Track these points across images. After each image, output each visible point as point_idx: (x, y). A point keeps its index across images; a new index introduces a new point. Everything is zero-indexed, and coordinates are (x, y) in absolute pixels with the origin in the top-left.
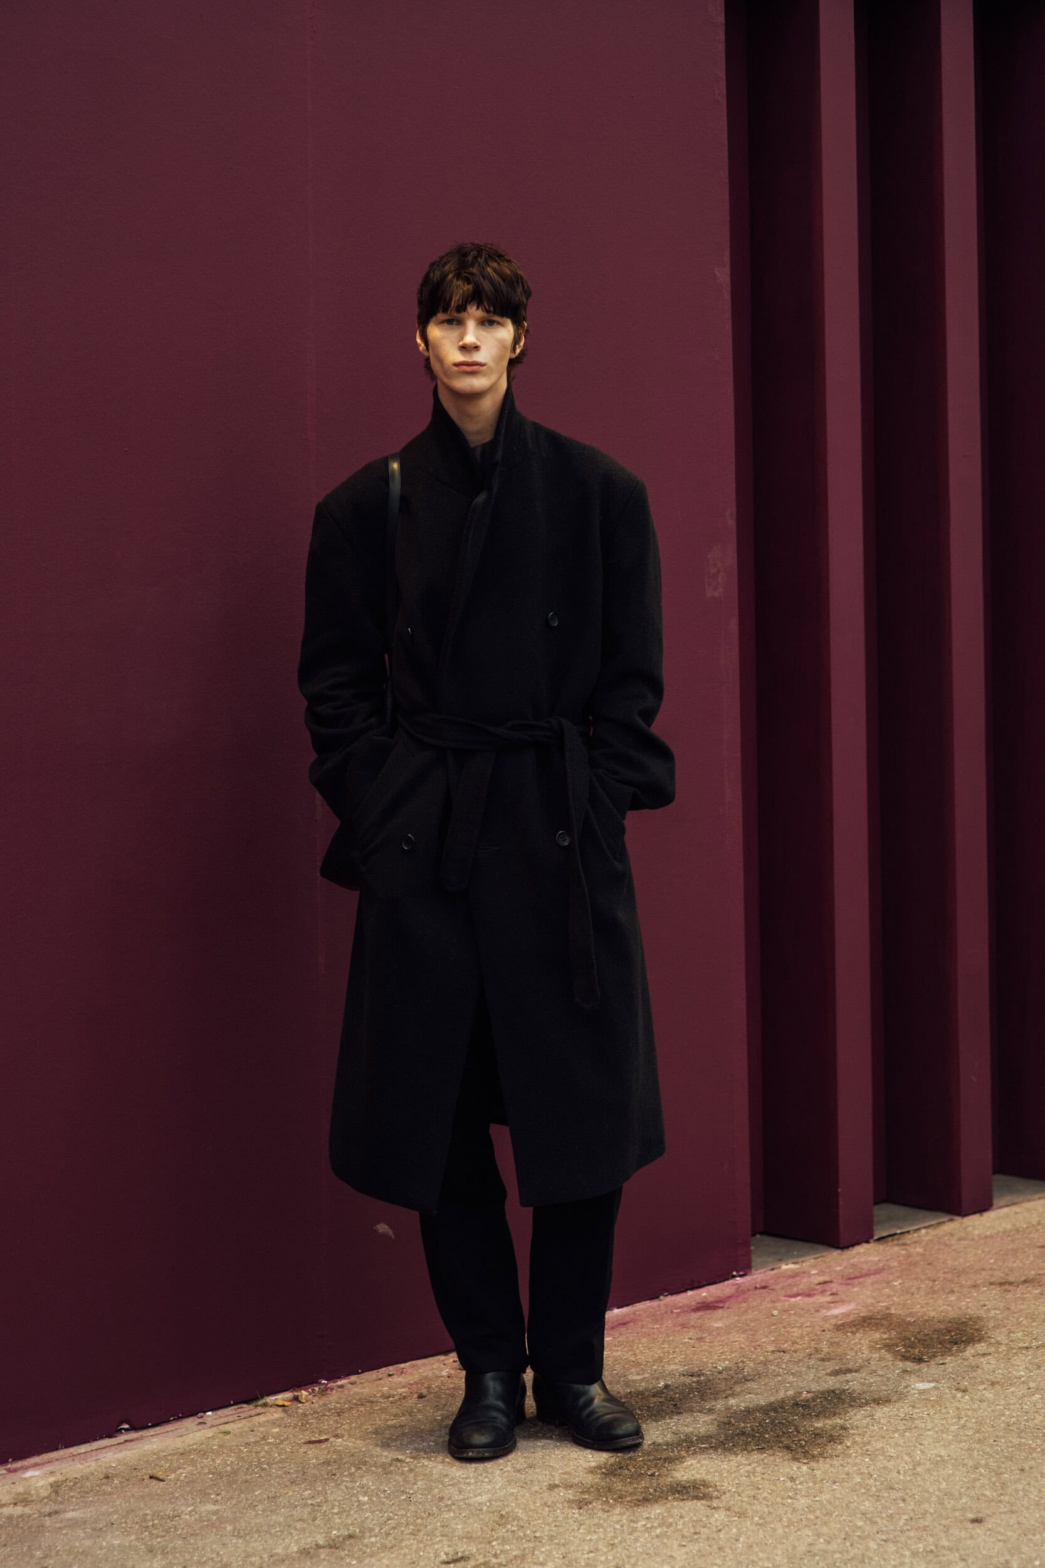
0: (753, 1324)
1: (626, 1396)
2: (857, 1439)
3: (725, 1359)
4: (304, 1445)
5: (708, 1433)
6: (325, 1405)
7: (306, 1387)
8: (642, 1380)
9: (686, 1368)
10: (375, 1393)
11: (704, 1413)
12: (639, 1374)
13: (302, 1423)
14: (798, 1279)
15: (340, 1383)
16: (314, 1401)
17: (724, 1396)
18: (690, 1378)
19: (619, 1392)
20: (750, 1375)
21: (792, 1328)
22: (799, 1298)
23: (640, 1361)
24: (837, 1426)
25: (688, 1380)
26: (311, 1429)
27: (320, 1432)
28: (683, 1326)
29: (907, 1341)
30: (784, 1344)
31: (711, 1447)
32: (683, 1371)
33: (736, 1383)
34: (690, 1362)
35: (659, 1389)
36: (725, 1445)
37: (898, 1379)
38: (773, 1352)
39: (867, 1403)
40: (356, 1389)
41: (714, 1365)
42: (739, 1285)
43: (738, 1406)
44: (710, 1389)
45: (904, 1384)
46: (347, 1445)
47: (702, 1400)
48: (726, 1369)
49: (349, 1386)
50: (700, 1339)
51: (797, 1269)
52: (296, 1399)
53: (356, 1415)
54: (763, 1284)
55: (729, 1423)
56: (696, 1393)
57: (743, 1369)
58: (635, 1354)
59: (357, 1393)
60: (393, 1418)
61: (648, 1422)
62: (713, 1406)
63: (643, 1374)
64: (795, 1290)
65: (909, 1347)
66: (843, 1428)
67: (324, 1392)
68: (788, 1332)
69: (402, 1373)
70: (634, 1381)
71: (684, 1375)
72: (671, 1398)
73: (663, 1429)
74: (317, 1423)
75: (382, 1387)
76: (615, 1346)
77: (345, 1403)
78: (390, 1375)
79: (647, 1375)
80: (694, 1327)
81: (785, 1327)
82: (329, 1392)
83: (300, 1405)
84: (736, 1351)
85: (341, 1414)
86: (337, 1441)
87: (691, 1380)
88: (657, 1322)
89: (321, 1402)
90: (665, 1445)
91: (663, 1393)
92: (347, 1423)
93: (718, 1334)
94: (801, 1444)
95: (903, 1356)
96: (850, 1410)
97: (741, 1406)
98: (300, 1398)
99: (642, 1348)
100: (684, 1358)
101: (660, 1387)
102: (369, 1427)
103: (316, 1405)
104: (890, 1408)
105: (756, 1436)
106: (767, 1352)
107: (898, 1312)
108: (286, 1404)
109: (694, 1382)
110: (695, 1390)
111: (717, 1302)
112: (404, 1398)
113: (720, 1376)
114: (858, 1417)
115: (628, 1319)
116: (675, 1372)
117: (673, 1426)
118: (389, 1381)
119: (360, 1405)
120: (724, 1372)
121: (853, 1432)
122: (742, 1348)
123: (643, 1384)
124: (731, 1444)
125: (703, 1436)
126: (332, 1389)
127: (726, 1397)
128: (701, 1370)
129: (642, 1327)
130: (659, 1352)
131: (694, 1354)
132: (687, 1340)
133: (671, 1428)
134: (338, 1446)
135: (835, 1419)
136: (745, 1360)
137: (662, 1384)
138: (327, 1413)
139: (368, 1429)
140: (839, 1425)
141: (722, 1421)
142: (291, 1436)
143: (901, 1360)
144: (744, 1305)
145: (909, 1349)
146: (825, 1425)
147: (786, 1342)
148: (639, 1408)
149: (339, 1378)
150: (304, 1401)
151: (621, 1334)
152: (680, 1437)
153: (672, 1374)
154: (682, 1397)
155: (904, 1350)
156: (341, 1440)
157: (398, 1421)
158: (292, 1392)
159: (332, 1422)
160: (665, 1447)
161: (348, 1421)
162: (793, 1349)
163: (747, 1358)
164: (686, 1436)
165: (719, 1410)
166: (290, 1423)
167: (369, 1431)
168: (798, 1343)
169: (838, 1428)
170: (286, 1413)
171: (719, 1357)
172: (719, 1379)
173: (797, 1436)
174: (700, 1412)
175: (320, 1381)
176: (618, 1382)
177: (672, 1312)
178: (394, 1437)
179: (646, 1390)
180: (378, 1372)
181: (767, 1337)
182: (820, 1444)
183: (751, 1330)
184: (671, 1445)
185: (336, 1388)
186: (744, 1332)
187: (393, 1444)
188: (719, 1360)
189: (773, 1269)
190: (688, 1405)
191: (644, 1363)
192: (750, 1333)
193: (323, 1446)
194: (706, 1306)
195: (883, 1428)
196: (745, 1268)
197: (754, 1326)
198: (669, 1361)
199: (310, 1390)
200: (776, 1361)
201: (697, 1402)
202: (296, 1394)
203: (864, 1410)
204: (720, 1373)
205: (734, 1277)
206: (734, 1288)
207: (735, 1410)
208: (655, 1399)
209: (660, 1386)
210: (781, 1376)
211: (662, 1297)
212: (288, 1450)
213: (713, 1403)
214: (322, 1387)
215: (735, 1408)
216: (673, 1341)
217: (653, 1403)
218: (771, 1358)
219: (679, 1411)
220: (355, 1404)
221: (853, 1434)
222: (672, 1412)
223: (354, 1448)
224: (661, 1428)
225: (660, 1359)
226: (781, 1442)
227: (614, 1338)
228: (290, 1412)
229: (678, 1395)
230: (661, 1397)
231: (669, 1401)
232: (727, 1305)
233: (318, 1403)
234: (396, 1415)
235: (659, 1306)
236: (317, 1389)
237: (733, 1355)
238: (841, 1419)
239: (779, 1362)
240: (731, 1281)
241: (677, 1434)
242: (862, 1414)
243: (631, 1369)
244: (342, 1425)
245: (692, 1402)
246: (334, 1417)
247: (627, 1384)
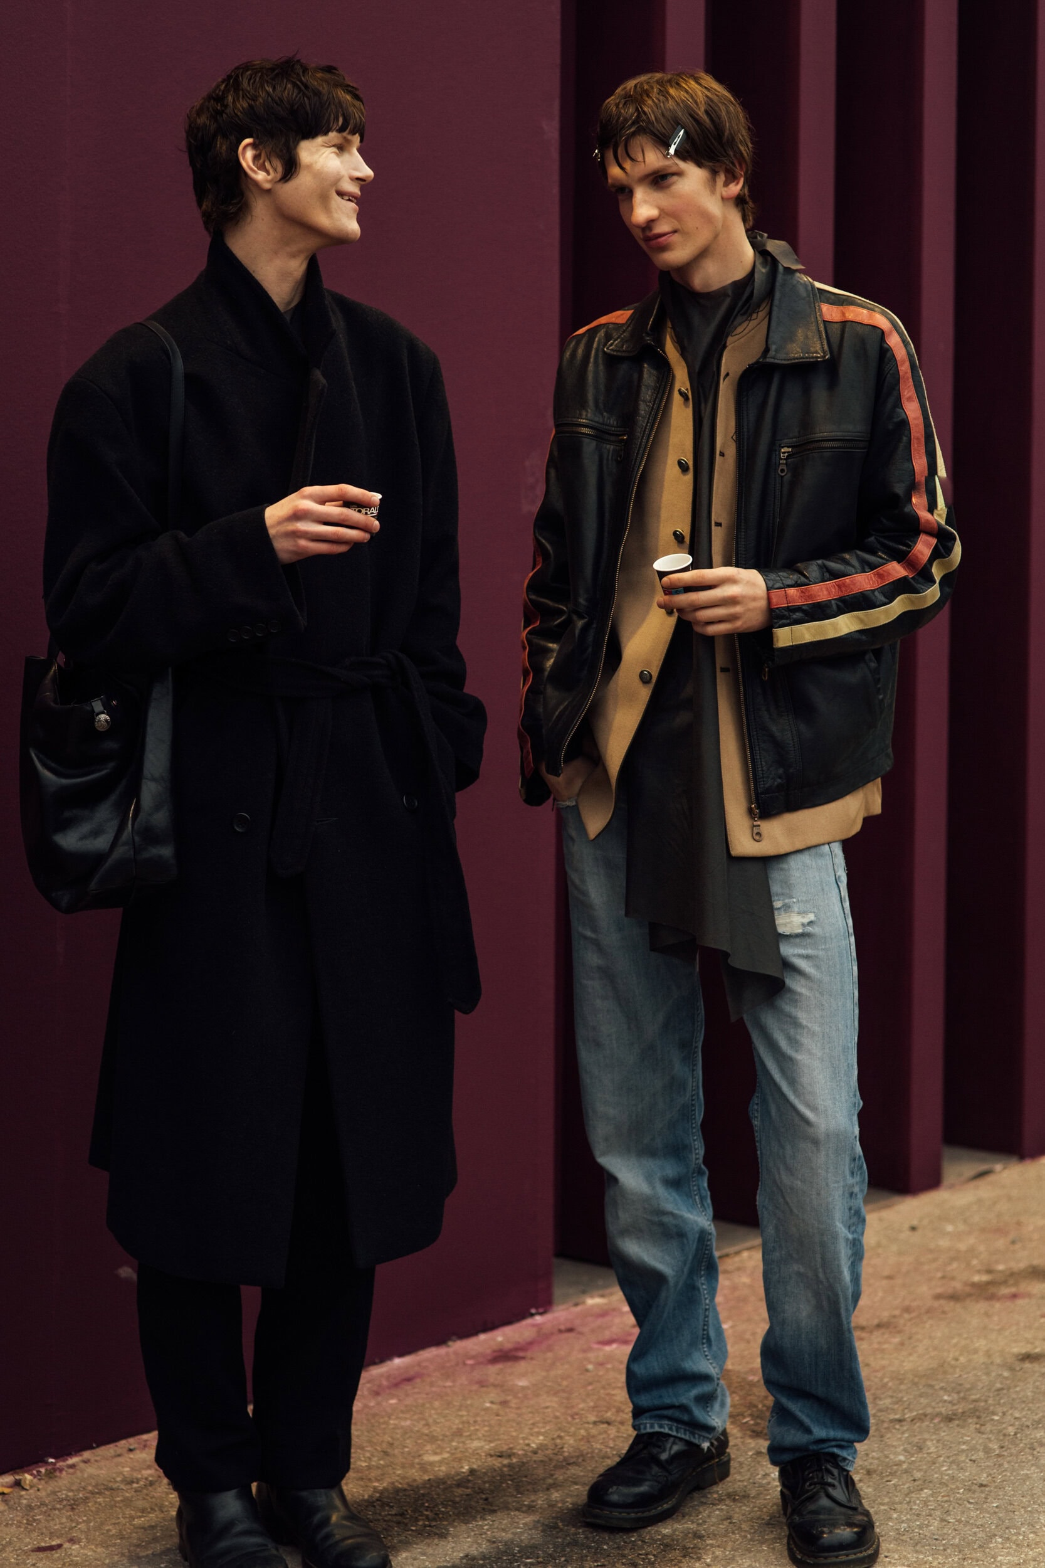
0: (565, 1383)
1: (424, 1487)
2: (718, 1552)
3: (539, 1433)
4: (32, 1554)
5: (533, 1541)
6: (54, 1493)
7: (31, 1468)
8: (441, 1462)
9: (492, 1445)
10: (114, 1475)
11: (523, 1512)
12: (436, 1453)
13: (27, 1520)
14: (607, 1319)
15: (71, 1461)
16: (40, 1487)
17: (545, 1486)
18: (500, 1460)
19: (415, 1480)
20: (572, 1457)
21: (614, 1388)
22: (614, 1346)
23: (435, 1434)
24: (689, 1533)
25: (497, 1463)
26: (39, 1529)
27: (51, 1533)
28: (482, 1384)
29: (755, 1409)
30: (606, 1412)
31: (539, 1563)
32: (490, 1450)
33: (556, 1467)
34: (496, 1437)
35: (463, 1475)
36: (555, 1560)
37: (753, 1464)
38: (595, 1423)
39: (721, 1500)
40: (90, 1470)
41: (527, 1442)
42: (538, 1326)
43: (563, 1502)
44: (526, 1477)
45: (762, 1473)
46: (86, 1554)
47: (519, 1492)
48: (541, 1447)
49: (82, 1465)
50: (504, 1403)
51: (606, 1304)
52: (18, 1484)
53: (93, 1509)
54: (569, 1326)
55: (555, 1527)
56: (509, 1482)
57: (562, 1448)
58: (427, 1425)
59: (91, 1476)
60: (140, 1514)
61: (456, 1524)
62: (533, 1501)
63: (441, 1453)
64: (607, 1335)
65: (758, 1417)
66: (697, 1536)
67: (51, 1475)
68: (608, 1394)
69: (145, 1446)
70: (431, 1464)
71: (491, 1456)
72: (479, 1489)
73: (475, 1534)
74: (46, 1520)
75: (123, 1467)
76: (402, 1412)
77: (78, 1491)
78: (131, 1450)
79: (446, 1455)
80: (495, 1386)
81: (604, 1388)
82: (58, 1474)
83: (23, 1493)
84: (550, 1422)
85: (75, 1507)
86: (74, 1547)
87: (501, 1463)
88: (447, 1376)
89: (50, 1489)
90: (481, 1559)
91: (469, 1481)
92: (84, 1521)
93: (526, 1397)
94: (649, 1559)
95: (753, 1431)
96: (701, 1509)
97: (567, 1502)
98: (22, 1484)
99: (435, 1416)
100: (489, 1431)
101: (464, 1473)
102: (111, 1527)
103: (43, 1494)
104: (749, 1506)
105: (591, 1547)
106: (588, 1423)
107: (737, 1368)
108: (6, 1490)
109: (504, 1466)
110: (508, 1477)
111: (517, 1349)
112: (151, 1484)
113: (535, 1458)
114: (714, 1520)
115: (412, 1373)
116: (479, 1451)
117: (488, 1530)
118: (131, 1458)
119: (97, 1493)
120: (540, 1451)
121: (711, 1542)
122: (557, 1418)
123: (443, 1468)
124: (563, 1559)
125: (526, 1546)
126: (61, 1470)
127: (548, 1489)
128: (511, 1449)
129: (432, 1384)
130: (457, 1421)
131: (500, 1425)
132: (488, 1405)
133: (485, 1533)
134: (76, 1556)
135: (686, 1523)
136: (562, 1434)
137: (466, 1468)
138: (58, 1506)
139: (108, 1531)
140: (691, 1531)
141: (546, 1523)
142: (15, 1539)
143: (751, 1437)
144: (549, 1355)
145: (759, 1421)
146: (674, 1531)
147: (608, 1409)
148: (442, 1503)
149: (70, 1454)
150: (28, 1488)
151: (407, 1395)
152: (498, 1547)
153: (475, 1452)
154: (492, 1488)
155: (752, 1422)
156: (77, 1546)
157: (147, 1519)
158: (12, 1474)
159: (64, 1520)
160: (481, 1562)
161: (85, 1518)
162: (619, 1419)
163: (565, 1431)
164: (506, 1545)
165: (541, 1508)
166: (12, 1519)
167: (111, 1533)
168: (623, 1411)
169: (690, 1535)
170: (7, 1504)
171: (531, 1429)
172: (535, 1461)
173: (643, 1548)
174: (517, 1509)
175: (46, 1459)
176: (412, 1466)
177: (465, 1364)
178: (144, 1544)
179: (448, 1476)
180: (116, 1446)
181: (584, 1401)
182: (672, 1560)
183: (563, 1391)
184: (489, 1559)
185: (66, 1469)
186: (556, 1394)
187: (144, 1554)
188: (532, 1435)
189: (576, 1305)
190: (501, 1500)
191: (441, 1437)
192: (565, 1395)
193: (56, 1555)
194: (504, 1356)
195: (746, 1537)
196: (545, 1304)
197: (567, 1386)
198: (470, 1436)
199: (35, 1472)
200: (602, 1437)
201: (512, 1496)
202: (18, 1477)
203: (718, 1509)
204: (535, 1452)
205: (532, 1315)
206: (535, 1329)
207: (560, 1508)
208: (459, 1491)
209: (464, 1470)
210: (608, 1458)
211: (450, 1343)
212: (13, 1560)
213: (533, 1498)
214: (50, 1467)
215: (560, 1505)
216: (471, 1405)
217: (458, 1496)
218: (594, 1431)
219: (492, 1508)
220: (92, 1493)
221: (712, 1546)
222: (484, 1509)
223: (96, 1560)
224: (472, 1534)
225: (459, 1433)
226: (624, 1556)
227: (400, 1400)
228: (12, 1503)
229: (487, 1485)
230: (467, 1488)
231: (478, 1493)
232: (529, 1354)
233: (45, 1489)
234: (143, 1511)
235: (447, 1354)
236: (43, 1470)
237: (548, 1428)
238: (693, 1522)
239: (604, 1439)
240: (529, 1321)
241: (494, 1542)
242: (718, 1515)
243: (425, 1445)
244: (78, 1523)
245: (505, 1496)
246: (67, 1511)
247: (423, 1467)
